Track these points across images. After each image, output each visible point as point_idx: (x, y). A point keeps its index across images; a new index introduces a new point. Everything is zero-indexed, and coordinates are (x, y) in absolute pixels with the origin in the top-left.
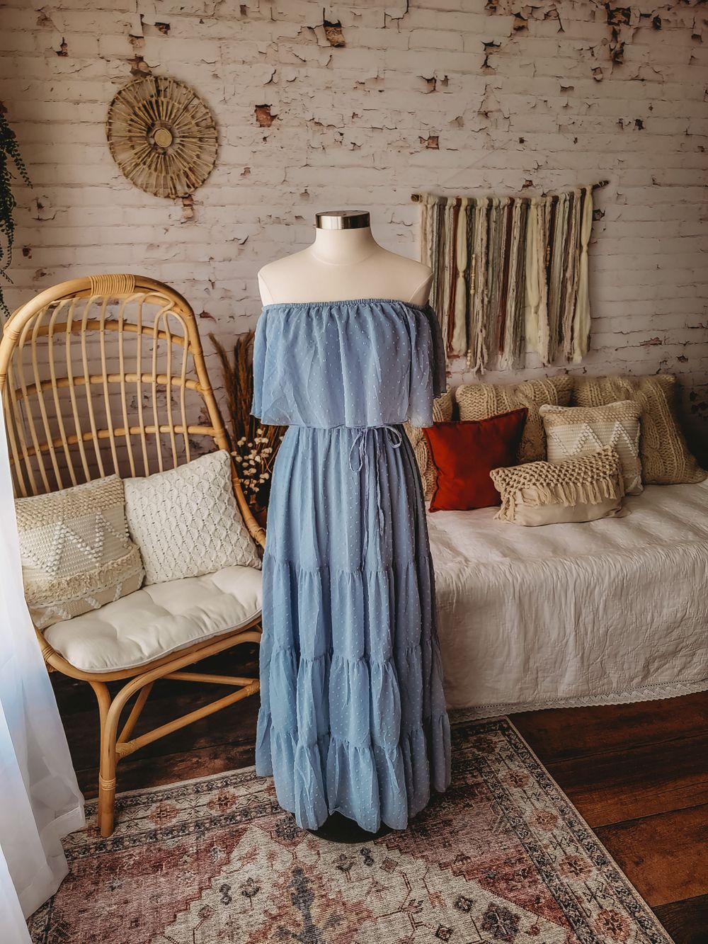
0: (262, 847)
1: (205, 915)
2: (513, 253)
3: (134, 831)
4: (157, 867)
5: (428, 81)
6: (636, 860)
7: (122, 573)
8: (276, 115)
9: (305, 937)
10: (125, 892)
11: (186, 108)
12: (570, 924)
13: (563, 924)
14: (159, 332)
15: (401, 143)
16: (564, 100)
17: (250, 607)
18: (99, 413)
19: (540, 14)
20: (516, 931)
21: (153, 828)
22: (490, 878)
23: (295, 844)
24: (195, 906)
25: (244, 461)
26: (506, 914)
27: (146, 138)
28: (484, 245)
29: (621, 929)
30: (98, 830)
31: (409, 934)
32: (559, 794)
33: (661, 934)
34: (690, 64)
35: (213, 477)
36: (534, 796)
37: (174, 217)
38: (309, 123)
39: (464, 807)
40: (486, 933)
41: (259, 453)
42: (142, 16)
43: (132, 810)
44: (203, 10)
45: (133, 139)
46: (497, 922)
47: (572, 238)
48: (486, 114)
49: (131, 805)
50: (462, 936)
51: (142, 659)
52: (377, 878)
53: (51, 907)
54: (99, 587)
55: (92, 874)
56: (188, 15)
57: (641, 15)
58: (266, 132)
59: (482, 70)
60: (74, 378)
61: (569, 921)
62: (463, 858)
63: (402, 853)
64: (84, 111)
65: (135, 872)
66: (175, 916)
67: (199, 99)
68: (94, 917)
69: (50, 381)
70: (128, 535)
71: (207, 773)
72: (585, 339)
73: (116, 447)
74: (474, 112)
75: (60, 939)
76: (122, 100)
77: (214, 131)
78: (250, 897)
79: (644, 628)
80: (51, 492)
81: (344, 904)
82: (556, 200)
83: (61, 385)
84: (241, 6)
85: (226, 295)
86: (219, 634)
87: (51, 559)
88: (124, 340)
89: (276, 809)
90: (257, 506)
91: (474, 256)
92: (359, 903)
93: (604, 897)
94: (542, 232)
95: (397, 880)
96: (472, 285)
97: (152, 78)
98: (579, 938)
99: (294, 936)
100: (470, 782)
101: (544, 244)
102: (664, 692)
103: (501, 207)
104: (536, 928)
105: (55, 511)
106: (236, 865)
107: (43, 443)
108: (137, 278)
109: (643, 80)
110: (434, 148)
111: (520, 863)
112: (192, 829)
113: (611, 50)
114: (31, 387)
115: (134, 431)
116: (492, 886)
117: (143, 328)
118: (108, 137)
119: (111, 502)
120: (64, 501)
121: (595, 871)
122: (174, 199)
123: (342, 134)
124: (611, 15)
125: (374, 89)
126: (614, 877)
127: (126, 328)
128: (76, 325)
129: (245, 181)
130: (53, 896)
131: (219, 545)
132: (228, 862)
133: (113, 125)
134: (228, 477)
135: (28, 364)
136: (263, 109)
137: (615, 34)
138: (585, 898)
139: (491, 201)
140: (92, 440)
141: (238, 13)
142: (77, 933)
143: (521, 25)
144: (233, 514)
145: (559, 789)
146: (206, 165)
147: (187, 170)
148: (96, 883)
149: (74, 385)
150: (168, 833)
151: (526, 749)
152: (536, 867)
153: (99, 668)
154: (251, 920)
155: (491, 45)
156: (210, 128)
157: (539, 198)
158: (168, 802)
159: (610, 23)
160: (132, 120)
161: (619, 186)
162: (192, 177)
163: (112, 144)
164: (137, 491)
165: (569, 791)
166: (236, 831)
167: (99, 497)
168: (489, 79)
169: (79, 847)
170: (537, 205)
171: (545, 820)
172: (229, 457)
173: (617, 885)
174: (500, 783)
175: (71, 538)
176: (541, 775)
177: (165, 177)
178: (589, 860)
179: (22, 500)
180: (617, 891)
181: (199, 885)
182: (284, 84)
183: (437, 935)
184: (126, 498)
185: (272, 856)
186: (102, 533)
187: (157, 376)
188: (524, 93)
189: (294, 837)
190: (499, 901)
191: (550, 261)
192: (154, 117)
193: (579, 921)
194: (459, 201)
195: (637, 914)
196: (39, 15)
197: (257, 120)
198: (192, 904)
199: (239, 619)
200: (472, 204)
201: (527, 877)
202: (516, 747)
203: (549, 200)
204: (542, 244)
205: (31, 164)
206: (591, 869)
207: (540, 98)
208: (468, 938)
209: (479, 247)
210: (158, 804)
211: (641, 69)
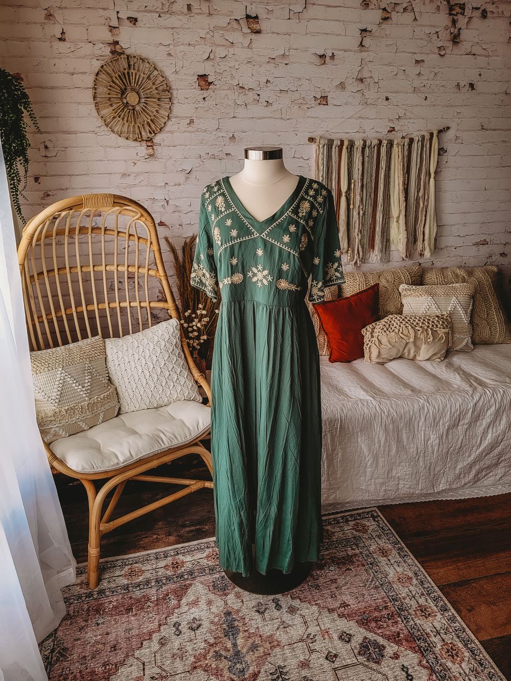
0: (203, 597)
1: (163, 642)
2: (381, 179)
3: (113, 585)
4: (129, 610)
5: (321, 56)
6: (469, 608)
7: (104, 405)
8: (212, 82)
9: (234, 658)
10: (107, 627)
11: (149, 77)
12: (421, 652)
13: (417, 652)
14: (130, 235)
15: (301, 101)
16: (417, 69)
17: (194, 429)
18: (88, 293)
19: (400, 9)
20: (383, 656)
21: (126, 583)
22: (364, 619)
23: (226, 595)
24: (156, 637)
25: (189, 327)
26: (376, 644)
27: (121, 99)
28: (360, 174)
29: (458, 656)
30: (88, 584)
31: (307, 658)
32: (414, 562)
33: (486, 659)
34: (508, 43)
35: (168, 338)
36: (395, 563)
37: (140, 155)
38: (235, 88)
39: (346, 570)
40: (361, 657)
41: (200, 321)
42: (118, 12)
43: (112, 571)
44: (160, 7)
45: (112, 99)
46: (369, 650)
47: (424, 168)
48: (362, 80)
49: (110, 567)
50: (344, 659)
51: (118, 464)
52: (284, 619)
53: (55, 637)
54: (88, 414)
55: (83, 614)
56: (150, 11)
57: (473, 8)
58: (205, 94)
59: (358, 49)
60: (70, 268)
61: (421, 650)
62: (345, 605)
63: (302, 602)
64: (78, 80)
65: (114, 613)
66: (142, 644)
67: (158, 71)
68: (85, 644)
69: (53, 270)
70: (108, 378)
71: (164, 545)
72: (433, 240)
73: (99, 317)
74: (353, 78)
75: (61, 658)
76: (104, 72)
77: (168, 94)
78: (194, 630)
79: (475, 448)
80: (54, 347)
81: (260, 636)
82: (411, 141)
83: (61, 272)
84: (187, 5)
85: (177, 210)
86: (172, 447)
87: (54, 394)
88: (105, 242)
89: (213, 570)
90: (198, 359)
91: (353, 181)
92: (272, 635)
93: (446, 634)
94: (402, 163)
95: (298, 620)
96: (352, 202)
97: (125, 56)
98: (427, 662)
99: (226, 658)
100: (350, 553)
101: (403, 173)
102: (489, 491)
103: (372, 146)
104: (397, 654)
105: (57, 361)
106: (184, 608)
107: (48, 313)
108: (115, 196)
109: (474, 55)
110: (324, 105)
111: (386, 609)
112: (153, 584)
113: (451, 33)
114: (41, 274)
115: (112, 305)
116: (366, 625)
117: (119, 232)
118: (94, 98)
119: (96, 355)
120: (64, 354)
121: (439, 616)
122: (140, 142)
123: (259, 95)
124: (451, 8)
125: (281, 63)
126: (452, 619)
127: (107, 232)
128: (72, 231)
129: (190, 129)
130: (57, 629)
131: (172, 385)
132: (179, 606)
133: (98, 89)
134: (178, 338)
135: (38, 259)
136: (203, 77)
137: (454, 22)
138: (432, 634)
139: (365, 142)
140: (83, 312)
141: (185, 10)
142: (73, 654)
143: (387, 16)
144: (182, 363)
145: (414, 559)
146: (163, 117)
147: (149, 121)
148: (86, 621)
149: (70, 273)
150: (137, 587)
151: (390, 530)
152: (397, 612)
153: (88, 470)
154: (195, 646)
155: (365, 30)
156: (166, 92)
157: (400, 140)
158: (137, 565)
159: (450, 14)
160: (110, 86)
161: (457, 131)
162: (153, 126)
163: (96, 103)
164: (114, 347)
165: (421, 560)
166: (185, 585)
167: (87, 351)
168: (364, 54)
169: (75, 596)
170: (398, 144)
171: (404, 580)
172: (179, 323)
173: (455, 625)
174: (371, 554)
175: (68, 380)
176: (401, 549)
177: (134, 126)
178: (435, 608)
179: (34, 353)
180: (455, 629)
181: (159, 622)
182: (218, 60)
183: (327, 658)
184: (107, 352)
185: (210, 603)
186: (90, 377)
187: (128, 266)
188: (389, 64)
189: (225, 590)
190: (370, 636)
191: (408, 185)
192: (126, 84)
193: (427, 650)
194: (342, 142)
195: (469, 646)
196: (46, 12)
197: (199, 85)
198: (154, 635)
199: (186, 437)
200: (352, 144)
201: (390, 619)
202: (383, 529)
203: (407, 141)
204: (402, 172)
205: (40, 117)
206: (437, 614)
207: (401, 68)
208: (348, 661)
209: (357, 175)
210: (129, 567)
211: (473, 47)
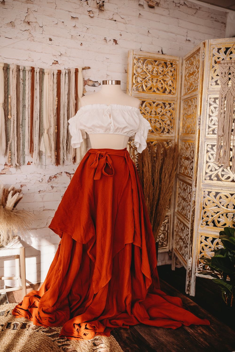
16: (73, 23)
34: (139, 17)
48: (29, 23)
74: (21, 20)
109: (115, 21)
113: (98, 4)
161: (107, 71)
168: (29, 5)
188: (51, 16)
207: (59, 20)
211: (114, 15)
